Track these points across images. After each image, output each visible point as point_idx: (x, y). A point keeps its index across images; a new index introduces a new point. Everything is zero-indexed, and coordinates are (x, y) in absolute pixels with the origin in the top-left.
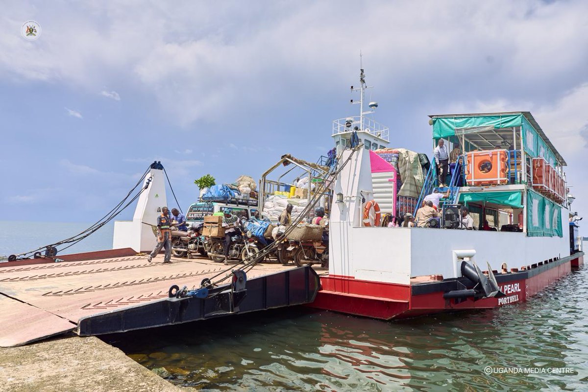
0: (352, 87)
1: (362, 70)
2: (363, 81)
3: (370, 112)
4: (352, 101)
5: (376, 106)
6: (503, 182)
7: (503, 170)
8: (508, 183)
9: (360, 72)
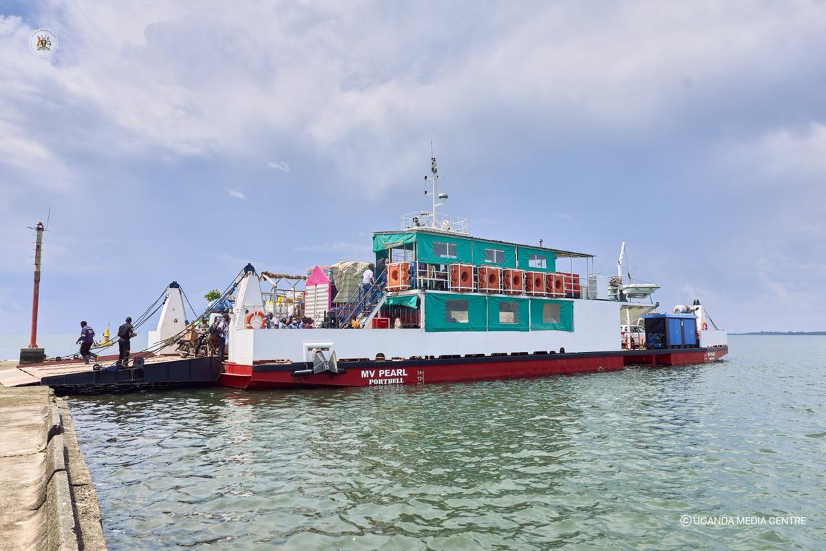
0: (426, 177)
1: (434, 159)
2: (434, 171)
3: (441, 204)
4: (426, 192)
5: (446, 197)
6: (404, 289)
7: (404, 278)
8: (409, 289)
9: (431, 161)
